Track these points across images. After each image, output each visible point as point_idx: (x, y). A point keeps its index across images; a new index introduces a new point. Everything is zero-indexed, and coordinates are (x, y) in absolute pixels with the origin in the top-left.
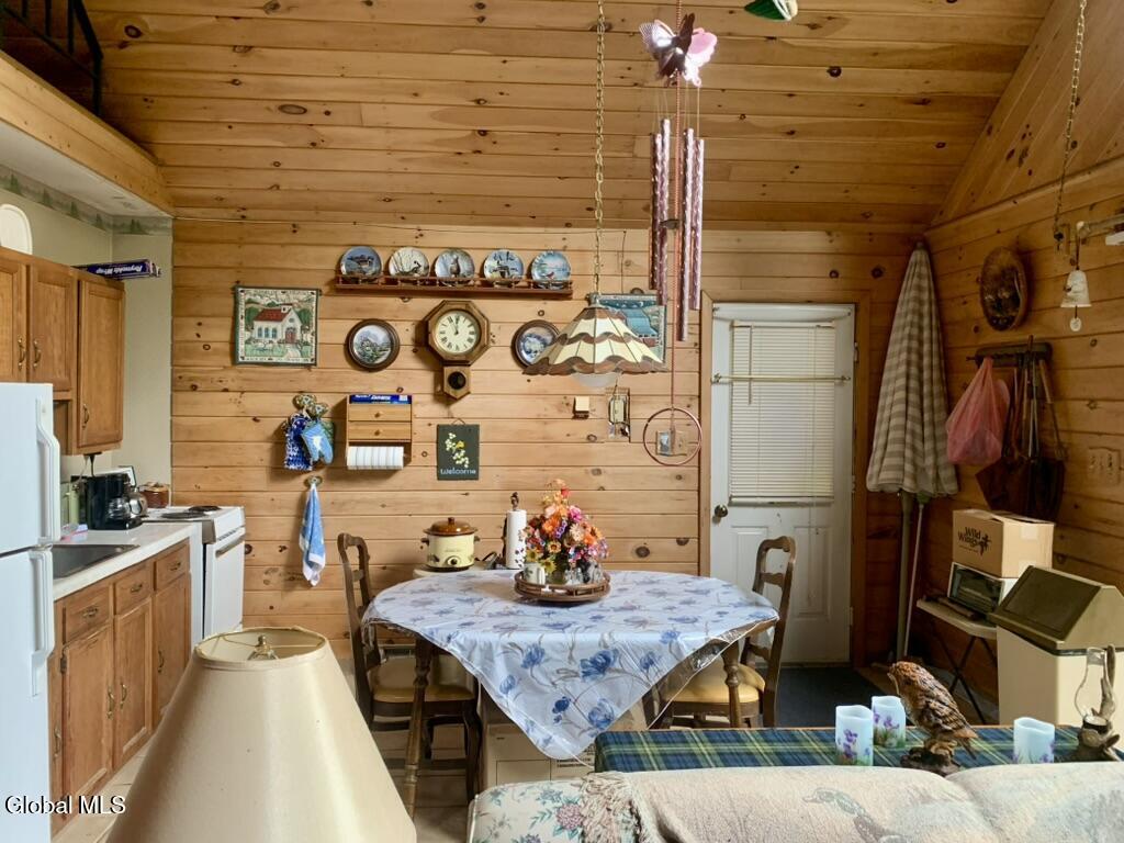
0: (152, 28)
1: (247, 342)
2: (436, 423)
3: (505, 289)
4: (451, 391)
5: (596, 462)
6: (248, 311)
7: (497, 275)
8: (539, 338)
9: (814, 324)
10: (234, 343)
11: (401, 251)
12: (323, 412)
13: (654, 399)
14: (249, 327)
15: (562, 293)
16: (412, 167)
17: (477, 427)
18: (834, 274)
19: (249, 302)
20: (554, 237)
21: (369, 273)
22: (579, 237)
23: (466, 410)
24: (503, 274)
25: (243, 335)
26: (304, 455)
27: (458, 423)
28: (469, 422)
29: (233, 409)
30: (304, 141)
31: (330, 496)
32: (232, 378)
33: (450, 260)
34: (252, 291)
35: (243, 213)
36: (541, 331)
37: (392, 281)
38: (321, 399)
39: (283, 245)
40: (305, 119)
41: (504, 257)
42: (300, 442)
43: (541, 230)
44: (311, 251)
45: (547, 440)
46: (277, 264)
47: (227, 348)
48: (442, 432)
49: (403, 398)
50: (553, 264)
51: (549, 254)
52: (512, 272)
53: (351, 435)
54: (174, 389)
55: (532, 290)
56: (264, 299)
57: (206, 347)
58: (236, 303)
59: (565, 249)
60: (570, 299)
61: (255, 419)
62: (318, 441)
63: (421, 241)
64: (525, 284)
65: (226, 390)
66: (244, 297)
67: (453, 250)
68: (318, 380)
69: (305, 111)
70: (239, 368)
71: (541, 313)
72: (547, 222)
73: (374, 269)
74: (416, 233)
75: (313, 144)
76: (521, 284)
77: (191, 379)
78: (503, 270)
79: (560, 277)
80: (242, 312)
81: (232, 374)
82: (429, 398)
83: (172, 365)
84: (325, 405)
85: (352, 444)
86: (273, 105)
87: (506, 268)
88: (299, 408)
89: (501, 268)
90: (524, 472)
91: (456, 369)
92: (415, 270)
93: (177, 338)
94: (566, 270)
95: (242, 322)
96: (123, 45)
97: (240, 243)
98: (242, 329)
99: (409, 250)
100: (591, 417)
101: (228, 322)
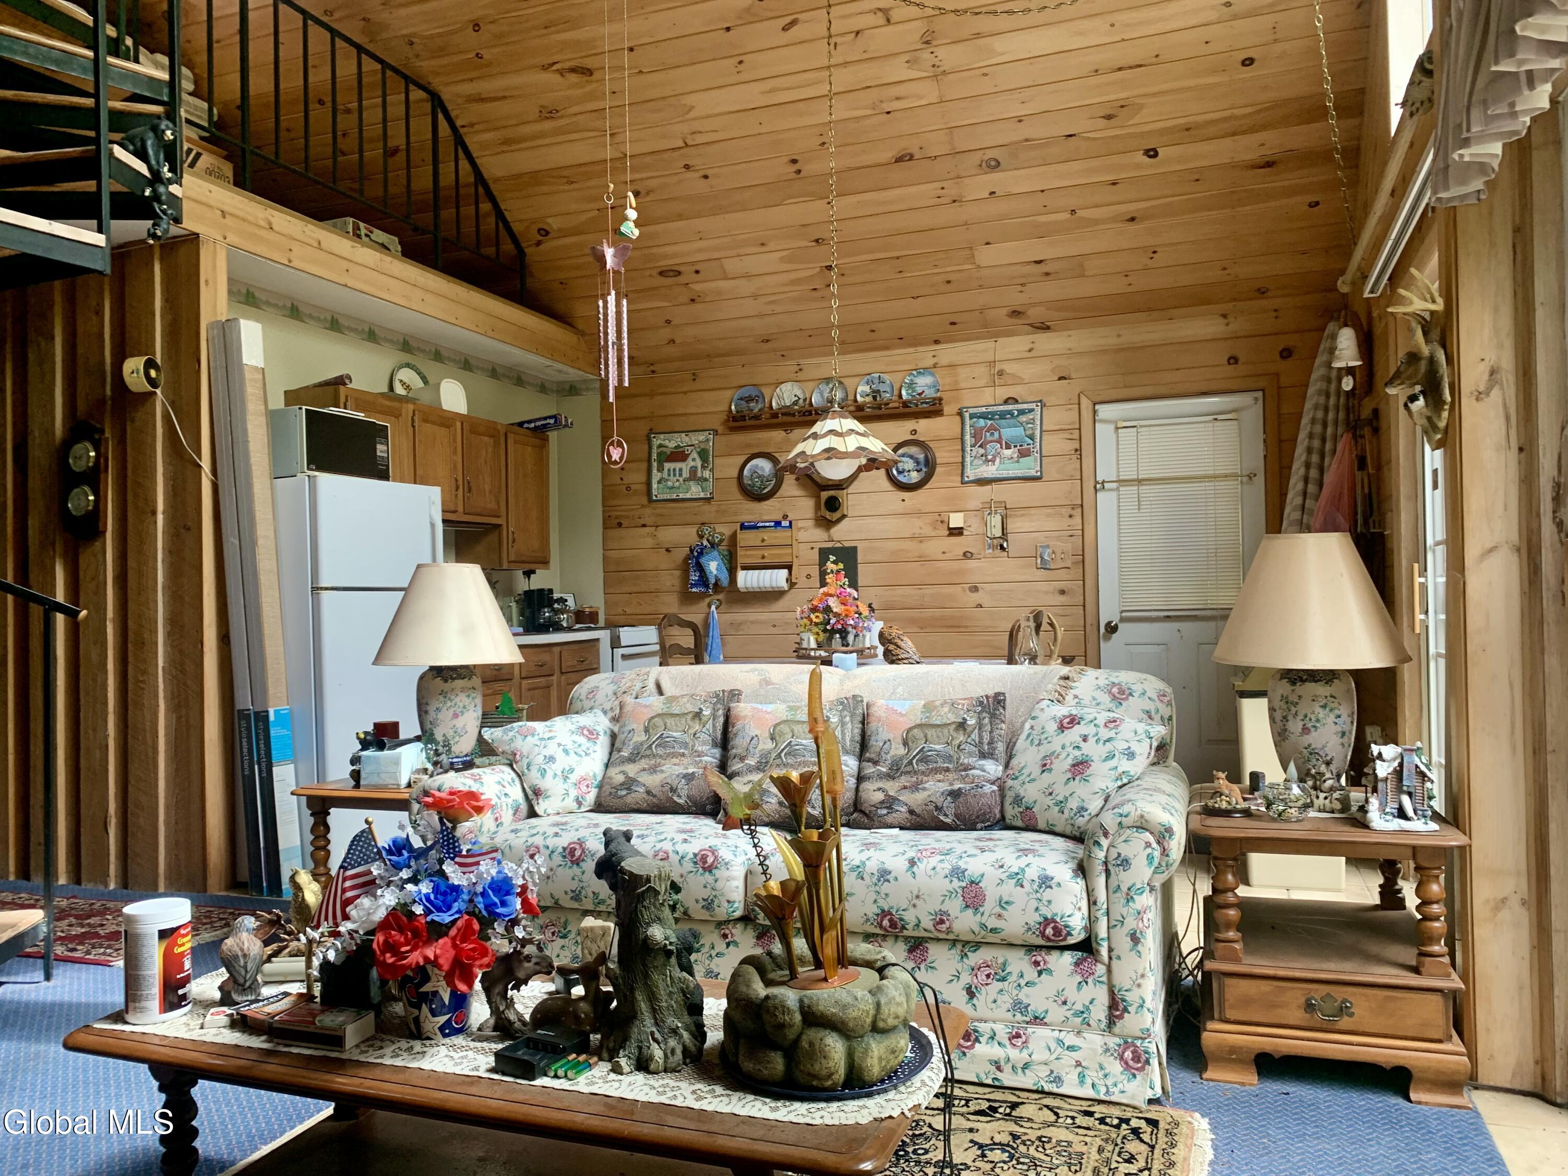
0: (555, 227)
1: (659, 482)
2: (818, 546)
3: (878, 412)
4: (828, 515)
5: (974, 579)
6: (659, 454)
7: (869, 399)
8: (911, 457)
9: (1211, 418)
10: (649, 484)
11: (783, 386)
12: (721, 541)
13: (1033, 511)
14: (661, 469)
15: (933, 409)
16: (778, 309)
17: (855, 548)
18: (1233, 360)
19: (660, 446)
20: (926, 355)
21: (756, 410)
22: (948, 353)
23: (843, 533)
24: (875, 398)
25: (656, 476)
26: (703, 580)
27: (838, 545)
28: (847, 544)
29: (650, 542)
30: (686, 299)
31: (728, 617)
32: (648, 515)
33: (826, 390)
34: (662, 436)
35: (652, 368)
36: (913, 450)
37: (775, 415)
38: (720, 529)
39: (685, 393)
40: (682, 279)
41: (876, 381)
42: (701, 569)
43: (911, 350)
44: (707, 395)
45: (923, 559)
46: (681, 411)
47: (644, 487)
48: (824, 554)
49: (785, 523)
50: (923, 383)
51: (919, 373)
52: (883, 395)
53: (741, 560)
54: (606, 527)
55: (902, 410)
56: (671, 442)
57: (628, 488)
58: (650, 448)
59: (935, 366)
60: (942, 415)
61: (668, 550)
62: (714, 566)
63: (801, 376)
64: (896, 405)
65: (644, 526)
66: (656, 442)
67: (828, 380)
68: (717, 511)
69: (680, 273)
70: (654, 505)
71: (914, 432)
72: (915, 342)
73: (760, 406)
74: (797, 368)
75: (693, 300)
76: (891, 405)
77: (617, 517)
78: (875, 393)
79: (930, 393)
80: (654, 456)
81: (648, 511)
82: (811, 523)
83: (604, 506)
84: (722, 534)
85: (744, 568)
86: (655, 272)
87: (878, 391)
88: (701, 537)
89: (874, 392)
90: (900, 591)
91: (832, 493)
92: (796, 403)
93: (607, 483)
94: (936, 386)
95: (655, 464)
96: (539, 243)
97: (652, 395)
98: (655, 471)
99: (789, 385)
100: (965, 533)
101: (644, 465)
